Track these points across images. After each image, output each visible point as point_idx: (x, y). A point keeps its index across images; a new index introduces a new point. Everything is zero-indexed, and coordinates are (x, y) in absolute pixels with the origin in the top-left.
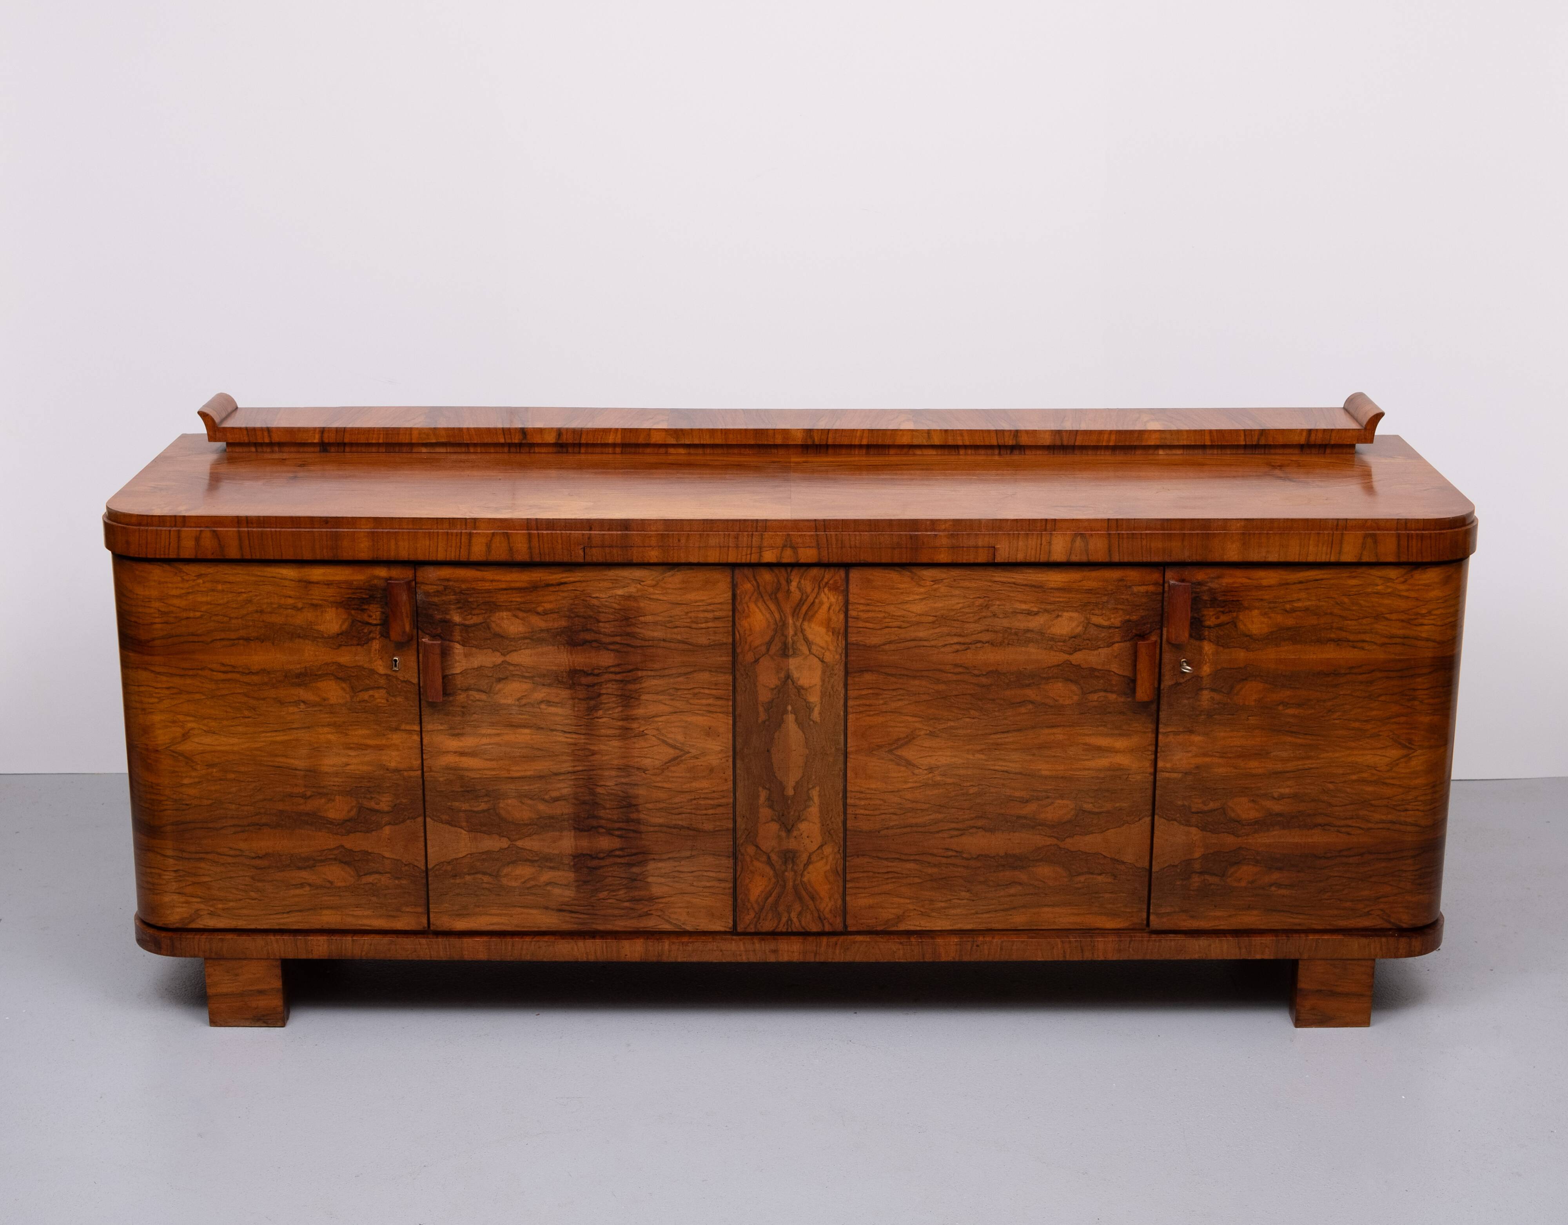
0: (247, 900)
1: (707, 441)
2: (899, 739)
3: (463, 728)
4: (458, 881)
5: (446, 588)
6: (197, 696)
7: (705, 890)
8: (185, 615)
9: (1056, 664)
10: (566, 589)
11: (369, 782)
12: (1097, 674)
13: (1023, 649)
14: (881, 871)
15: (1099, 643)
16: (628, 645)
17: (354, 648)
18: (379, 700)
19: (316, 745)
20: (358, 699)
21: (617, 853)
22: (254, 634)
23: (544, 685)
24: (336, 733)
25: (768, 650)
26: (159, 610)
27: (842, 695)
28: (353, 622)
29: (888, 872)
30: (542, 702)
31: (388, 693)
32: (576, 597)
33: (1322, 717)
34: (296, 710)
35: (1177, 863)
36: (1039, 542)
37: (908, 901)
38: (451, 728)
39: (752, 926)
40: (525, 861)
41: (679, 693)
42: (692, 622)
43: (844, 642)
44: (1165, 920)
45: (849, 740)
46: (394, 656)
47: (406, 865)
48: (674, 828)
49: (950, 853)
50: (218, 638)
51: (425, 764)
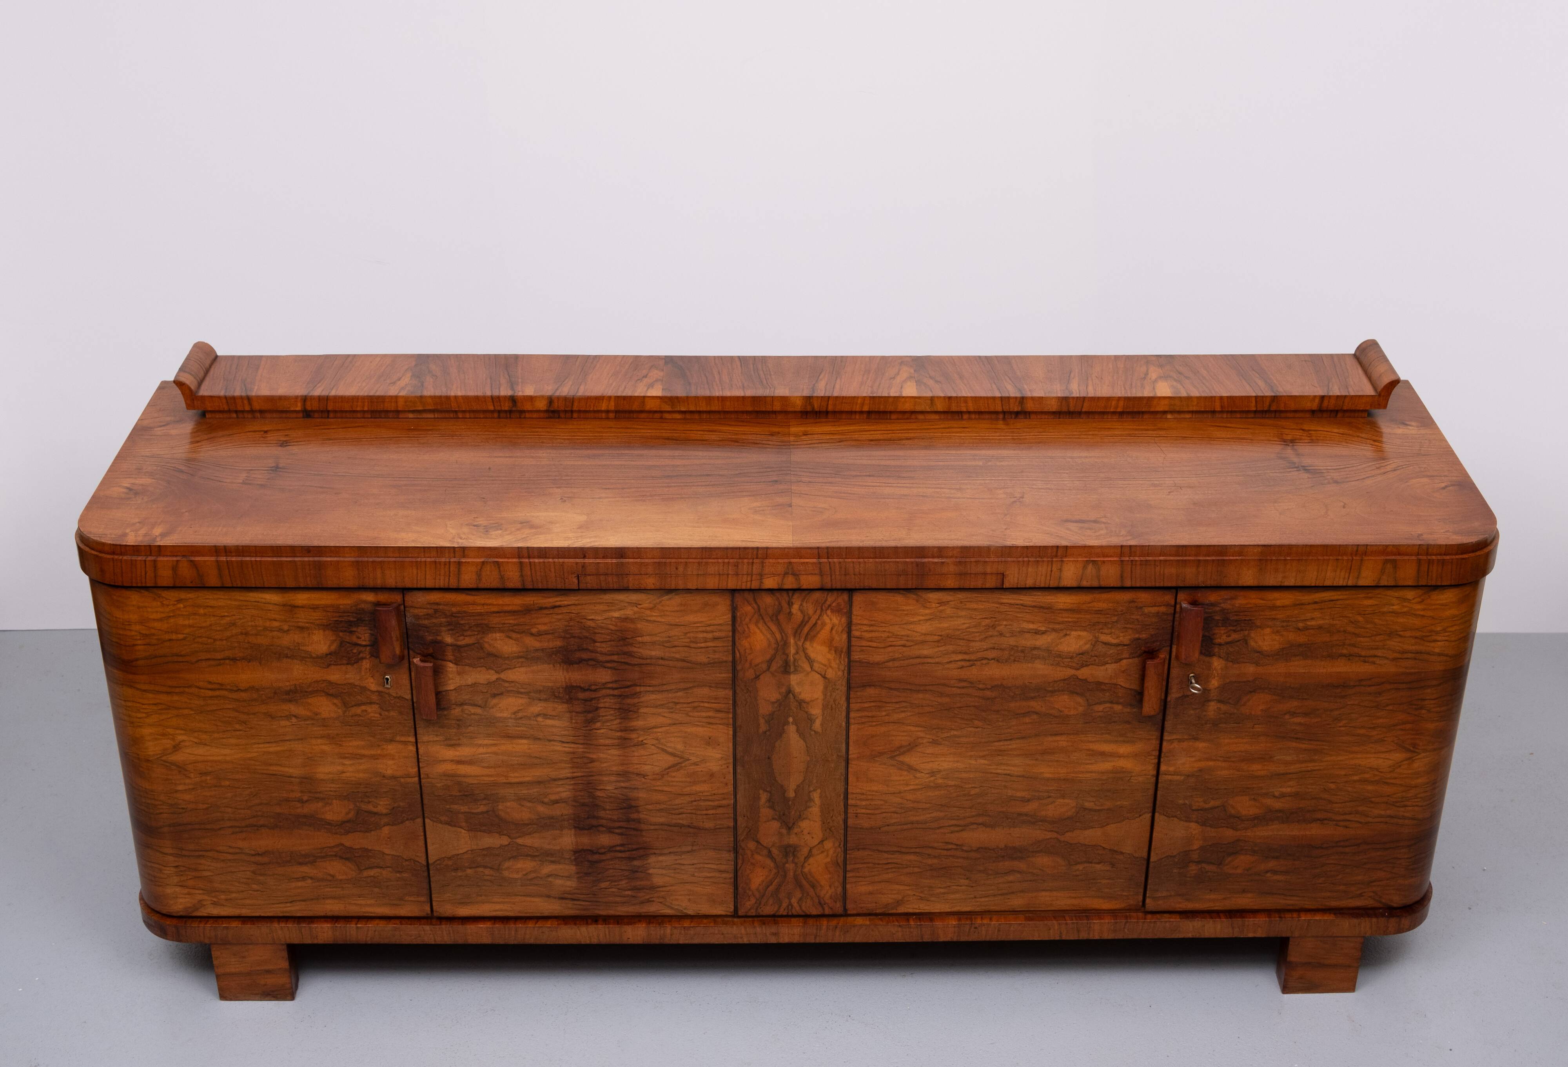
0: (251, 892)
1: (703, 408)
2: (901, 747)
3: (459, 739)
4: (460, 874)
5: (436, 611)
6: (186, 712)
7: (706, 880)
8: (167, 637)
9: (1062, 678)
10: (560, 612)
11: (366, 788)
12: (1103, 687)
13: (1030, 665)
14: (881, 862)
15: (1107, 659)
16: (625, 663)
17: (344, 667)
18: (372, 715)
19: (310, 755)
20: (350, 714)
21: (618, 848)
22: (241, 655)
23: (540, 700)
24: (330, 744)
25: (769, 668)
26: (140, 633)
27: (844, 708)
28: (341, 643)
29: (888, 864)
30: (538, 715)
31: (381, 708)
32: (571, 619)
33: (1328, 724)
34: (288, 723)
35: (1175, 854)
36: (1049, 569)
37: (908, 888)
38: (446, 740)
39: (753, 911)
40: (527, 856)
41: (678, 707)
42: (691, 642)
43: (846, 660)
44: (1160, 902)
45: (851, 748)
46: (386, 674)
47: (406, 861)
48: (675, 827)
49: (950, 846)
50: (204, 658)
51: (421, 772)
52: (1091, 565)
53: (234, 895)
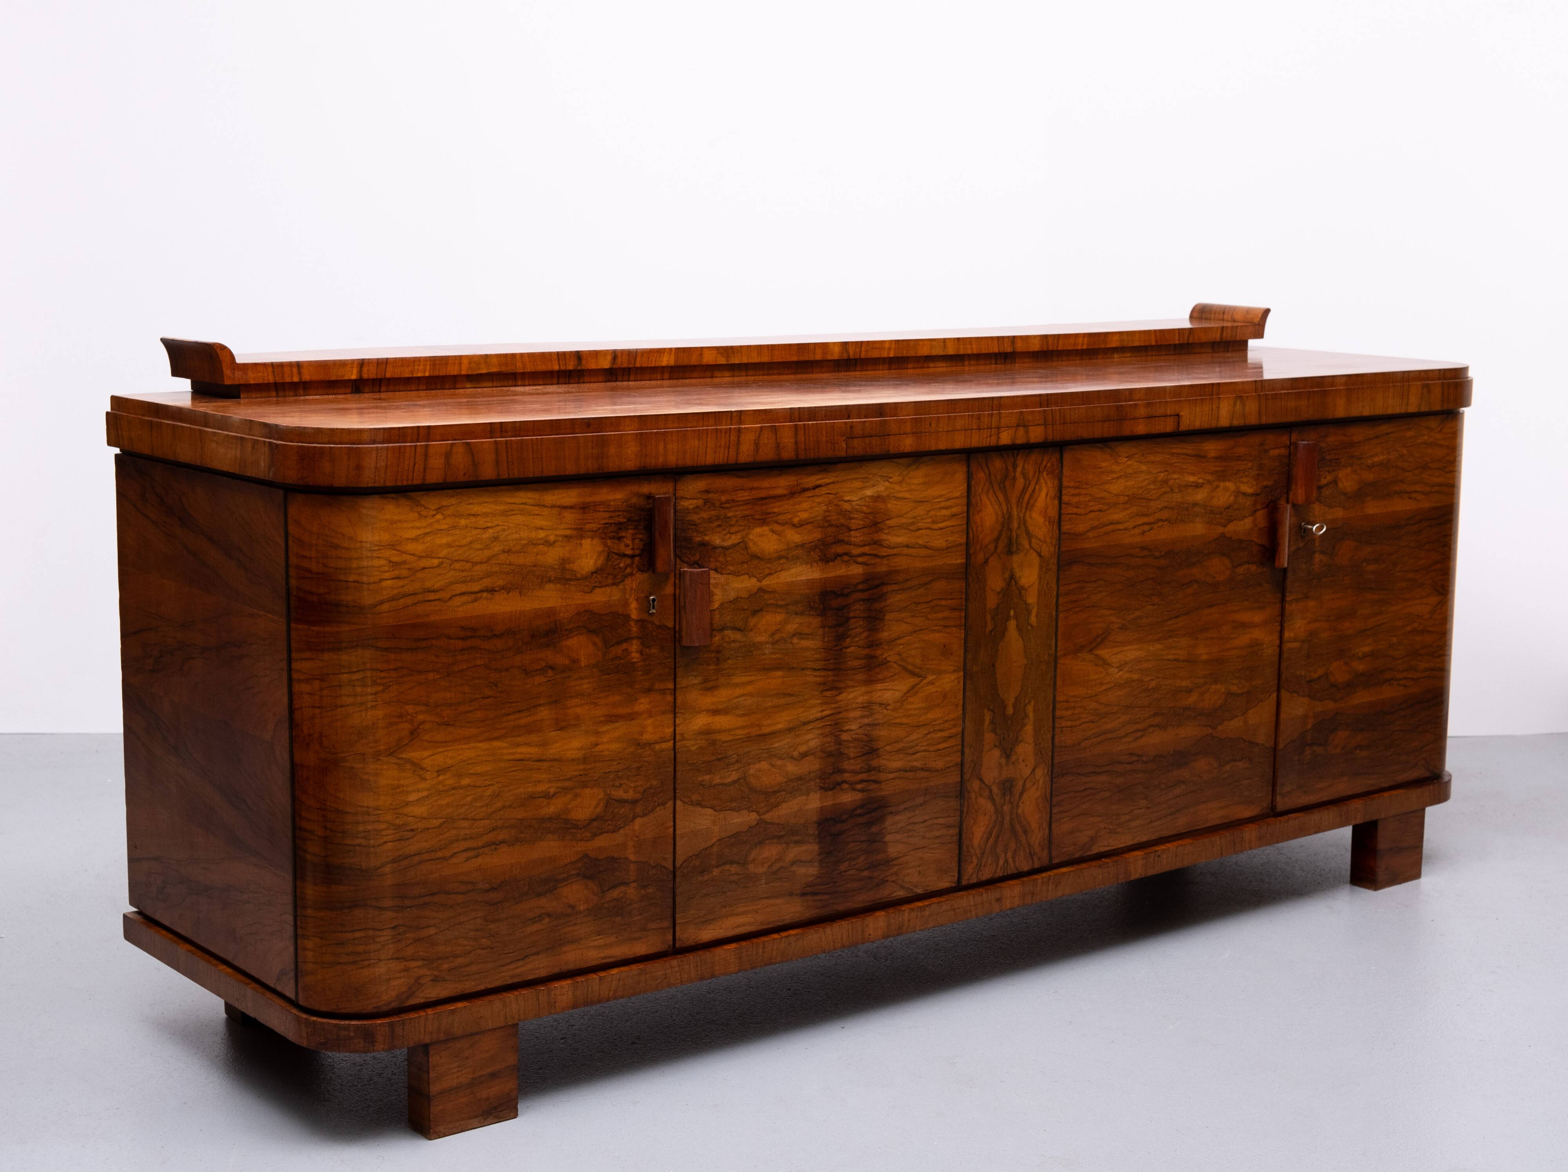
0: (477, 952)
1: (755, 359)
2: (1097, 637)
3: (717, 679)
4: (706, 878)
5: (706, 502)
7: (935, 841)
8: (420, 565)
9: (1215, 538)
10: (820, 493)
11: (619, 763)
12: (1243, 545)
13: (1192, 524)
14: (1080, 789)
15: (1245, 512)
16: (876, 556)
17: (608, 590)
18: (632, 655)
20: (611, 657)
21: (859, 811)
22: (501, 583)
23: (797, 614)
25: (996, 548)
27: (1055, 593)
28: (608, 556)
29: (1086, 789)
30: (794, 635)
31: (643, 644)
33: (1390, 570)
34: (543, 679)
35: (1296, 737)
36: (1211, 408)
37: (1100, 819)
38: (705, 681)
39: (974, 876)
40: (773, 839)
41: (919, 608)
42: (933, 522)
43: (1057, 532)
44: (1285, 799)
45: (1059, 644)
46: (651, 595)
47: (653, 867)
48: (910, 771)
49: (1133, 758)
50: (458, 592)
51: (677, 732)
52: (1239, 401)
53: (459, 961)
